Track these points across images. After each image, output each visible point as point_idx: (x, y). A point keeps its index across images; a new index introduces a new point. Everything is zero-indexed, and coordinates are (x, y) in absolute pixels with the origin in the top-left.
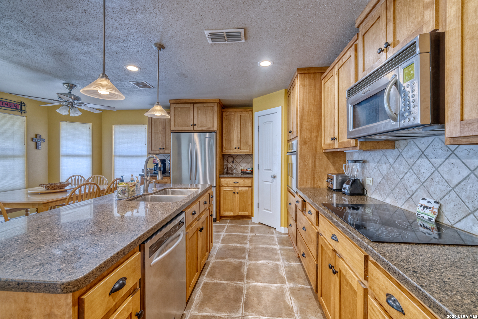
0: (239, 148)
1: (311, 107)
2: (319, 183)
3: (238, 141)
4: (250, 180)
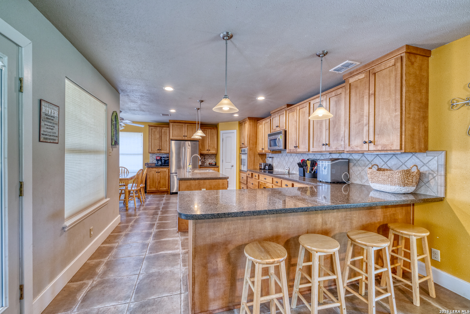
0: (209, 150)
1: (253, 134)
2: (256, 167)
3: (209, 146)
4: (217, 169)
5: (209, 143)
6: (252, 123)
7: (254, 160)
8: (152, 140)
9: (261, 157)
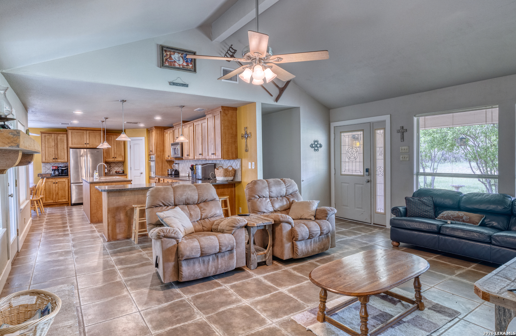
0: (115, 158)
1: (160, 142)
3: (115, 153)
6: (158, 132)
7: (162, 166)
9: (169, 163)
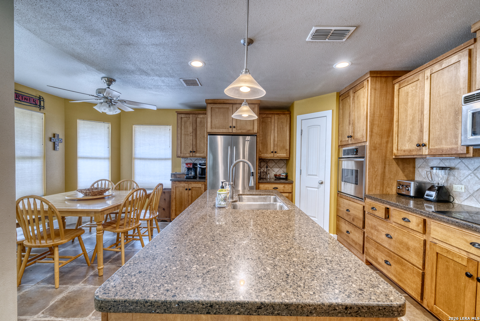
0: (276, 152)
1: (382, 111)
2: (388, 189)
3: (275, 145)
4: (290, 186)
5: (276, 139)
6: (378, 86)
7: (384, 173)
8: (183, 136)
9: (401, 166)
